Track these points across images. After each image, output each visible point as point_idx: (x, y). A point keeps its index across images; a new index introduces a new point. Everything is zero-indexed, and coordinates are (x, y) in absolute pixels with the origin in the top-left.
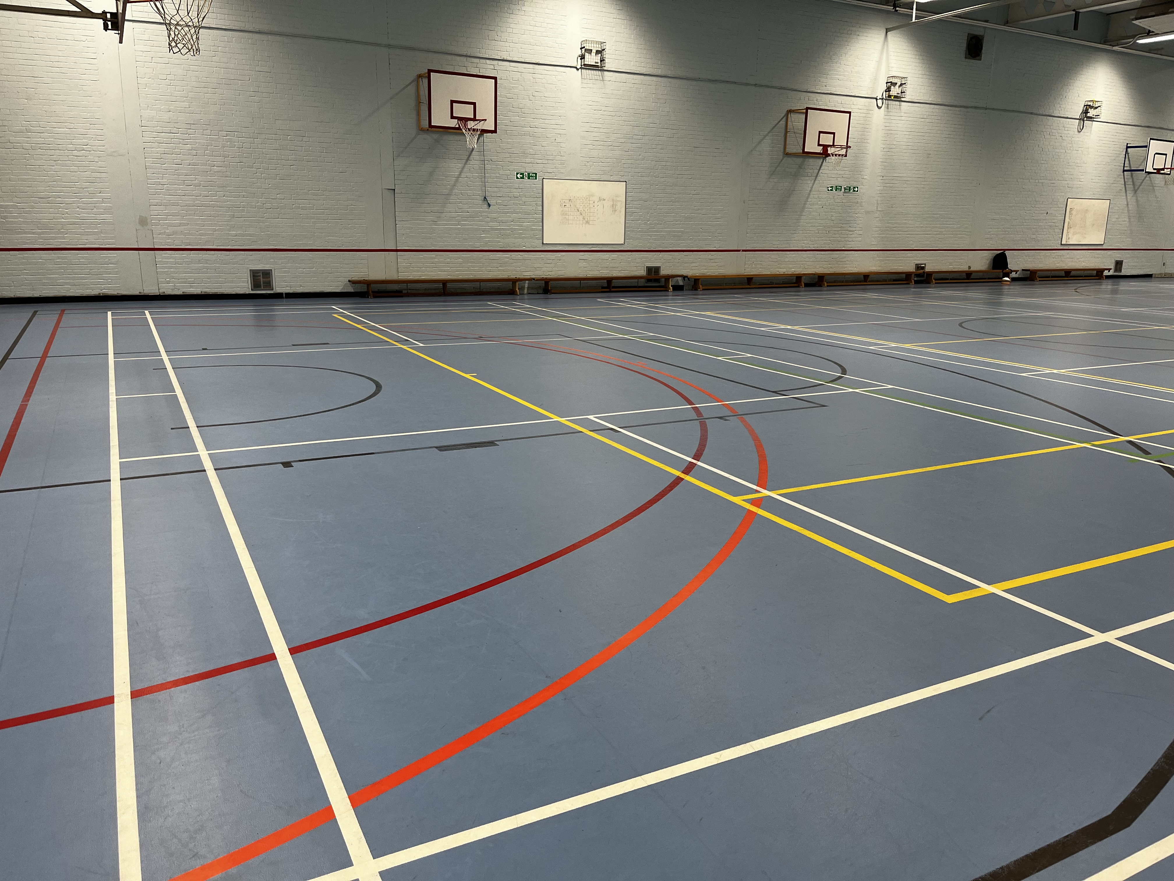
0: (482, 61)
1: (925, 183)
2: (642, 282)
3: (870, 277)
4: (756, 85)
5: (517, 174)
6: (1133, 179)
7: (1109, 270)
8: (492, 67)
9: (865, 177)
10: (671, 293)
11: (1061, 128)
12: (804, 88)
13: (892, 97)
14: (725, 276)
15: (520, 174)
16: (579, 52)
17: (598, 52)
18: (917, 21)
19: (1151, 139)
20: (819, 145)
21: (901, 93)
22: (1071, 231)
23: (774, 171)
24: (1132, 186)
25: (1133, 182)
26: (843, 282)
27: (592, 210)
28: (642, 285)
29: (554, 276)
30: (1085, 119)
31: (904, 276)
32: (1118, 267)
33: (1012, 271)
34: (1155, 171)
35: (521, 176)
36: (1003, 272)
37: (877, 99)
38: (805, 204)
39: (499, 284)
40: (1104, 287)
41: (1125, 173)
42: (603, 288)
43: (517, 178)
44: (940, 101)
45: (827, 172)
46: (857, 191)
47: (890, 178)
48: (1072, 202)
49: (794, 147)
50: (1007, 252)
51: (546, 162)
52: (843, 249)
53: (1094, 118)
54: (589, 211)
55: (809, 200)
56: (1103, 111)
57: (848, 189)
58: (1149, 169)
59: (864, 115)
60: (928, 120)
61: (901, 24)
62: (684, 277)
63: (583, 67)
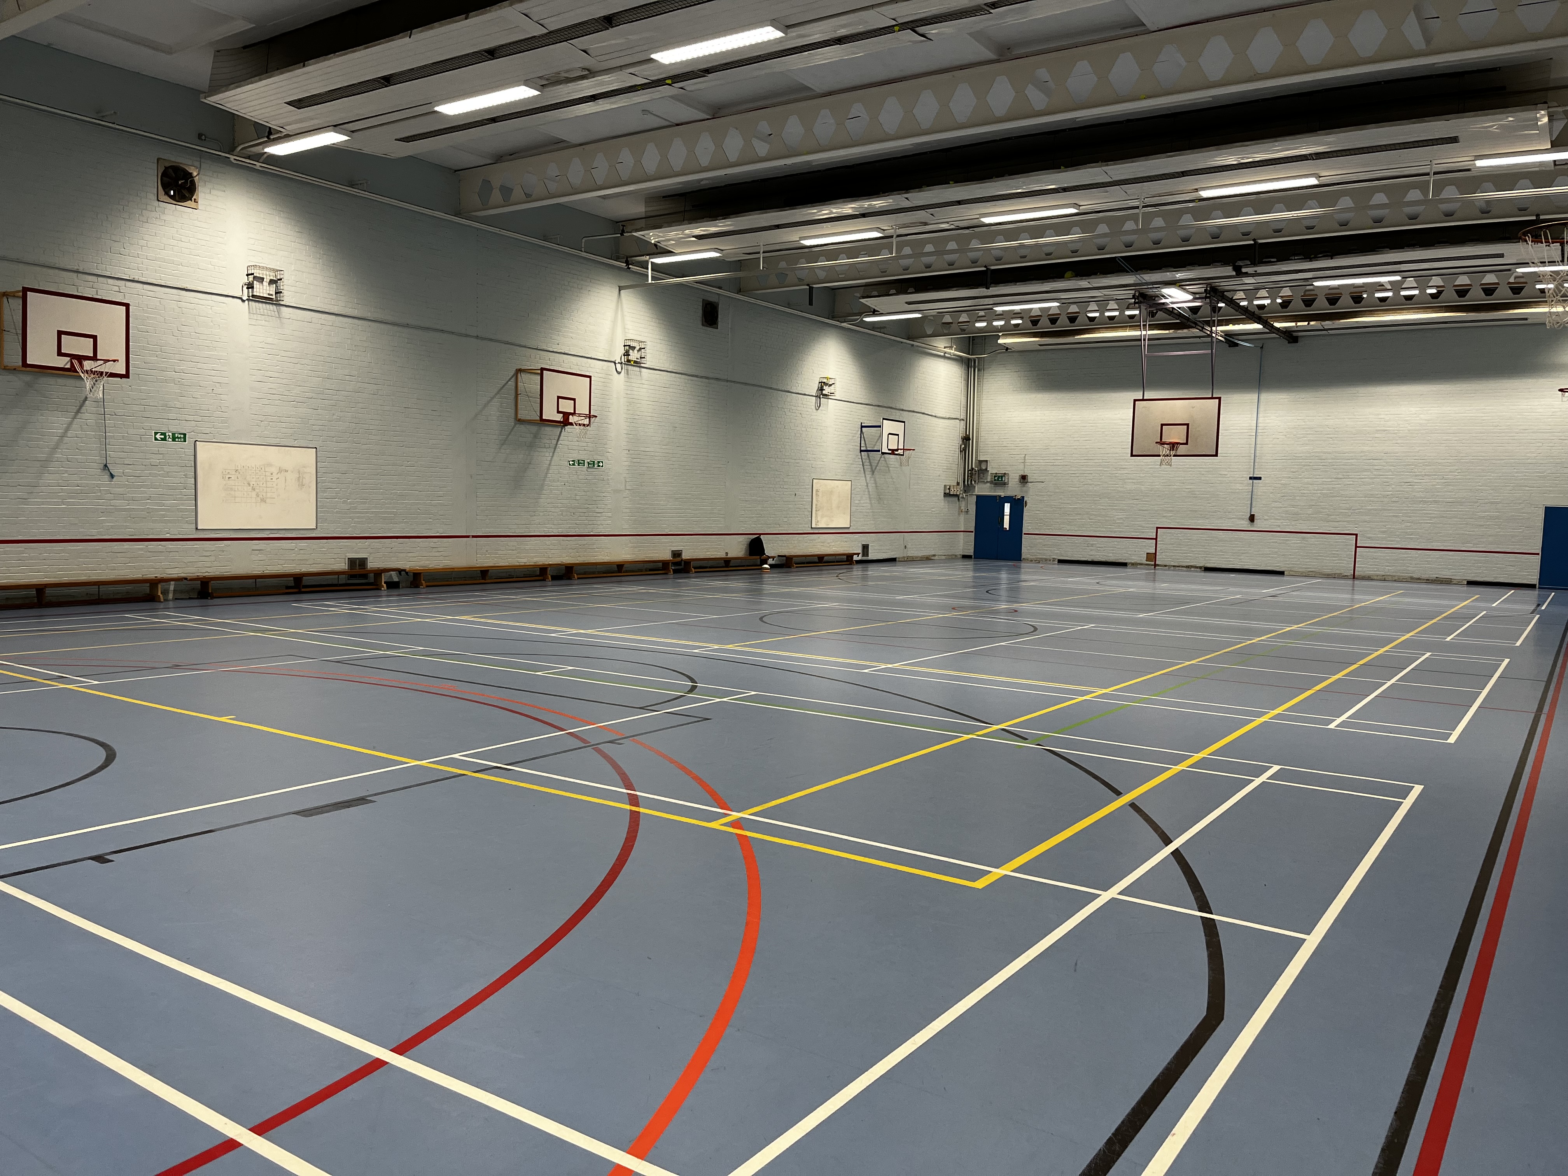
0: (100, 279)
1: (674, 459)
2: (343, 579)
3: (625, 566)
4: (477, 337)
5: (156, 433)
6: (869, 459)
7: (858, 554)
8: (116, 289)
9: (610, 450)
10: (384, 593)
11: (800, 405)
12: (532, 343)
13: (632, 362)
14: (454, 568)
15: (160, 434)
16: (245, 280)
17: (272, 282)
18: (653, 282)
19: (884, 419)
20: (558, 412)
21: (641, 358)
22: (820, 513)
23: (505, 441)
24: (869, 467)
25: (870, 462)
26: (594, 573)
27: (269, 484)
28: (344, 582)
29: (214, 574)
30: (821, 396)
31: (660, 565)
32: (865, 550)
33: (769, 557)
34: (890, 452)
35: (163, 437)
36: (760, 558)
37: (615, 363)
38: (544, 480)
39: (129, 587)
40: (855, 573)
41: (862, 453)
42: (288, 587)
43: (156, 439)
44: (680, 370)
45: (566, 443)
46: (602, 466)
47: (636, 452)
48: (817, 483)
49: (528, 412)
50: (762, 537)
51: (200, 419)
52: (592, 533)
53: (829, 395)
54: (264, 485)
55: (549, 475)
56: (837, 389)
57: (592, 464)
58: (885, 450)
59: (603, 380)
60: (671, 390)
61: (637, 283)
62: (400, 571)
63: (251, 298)
